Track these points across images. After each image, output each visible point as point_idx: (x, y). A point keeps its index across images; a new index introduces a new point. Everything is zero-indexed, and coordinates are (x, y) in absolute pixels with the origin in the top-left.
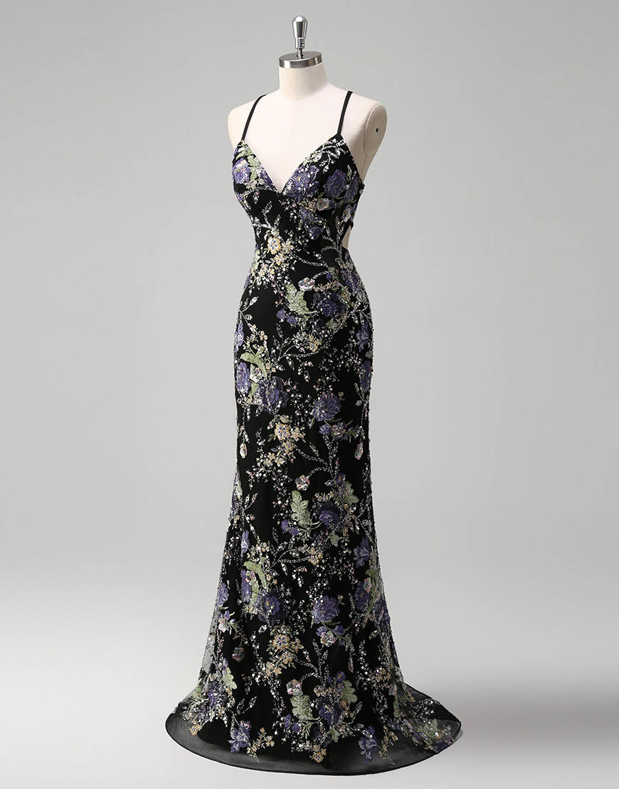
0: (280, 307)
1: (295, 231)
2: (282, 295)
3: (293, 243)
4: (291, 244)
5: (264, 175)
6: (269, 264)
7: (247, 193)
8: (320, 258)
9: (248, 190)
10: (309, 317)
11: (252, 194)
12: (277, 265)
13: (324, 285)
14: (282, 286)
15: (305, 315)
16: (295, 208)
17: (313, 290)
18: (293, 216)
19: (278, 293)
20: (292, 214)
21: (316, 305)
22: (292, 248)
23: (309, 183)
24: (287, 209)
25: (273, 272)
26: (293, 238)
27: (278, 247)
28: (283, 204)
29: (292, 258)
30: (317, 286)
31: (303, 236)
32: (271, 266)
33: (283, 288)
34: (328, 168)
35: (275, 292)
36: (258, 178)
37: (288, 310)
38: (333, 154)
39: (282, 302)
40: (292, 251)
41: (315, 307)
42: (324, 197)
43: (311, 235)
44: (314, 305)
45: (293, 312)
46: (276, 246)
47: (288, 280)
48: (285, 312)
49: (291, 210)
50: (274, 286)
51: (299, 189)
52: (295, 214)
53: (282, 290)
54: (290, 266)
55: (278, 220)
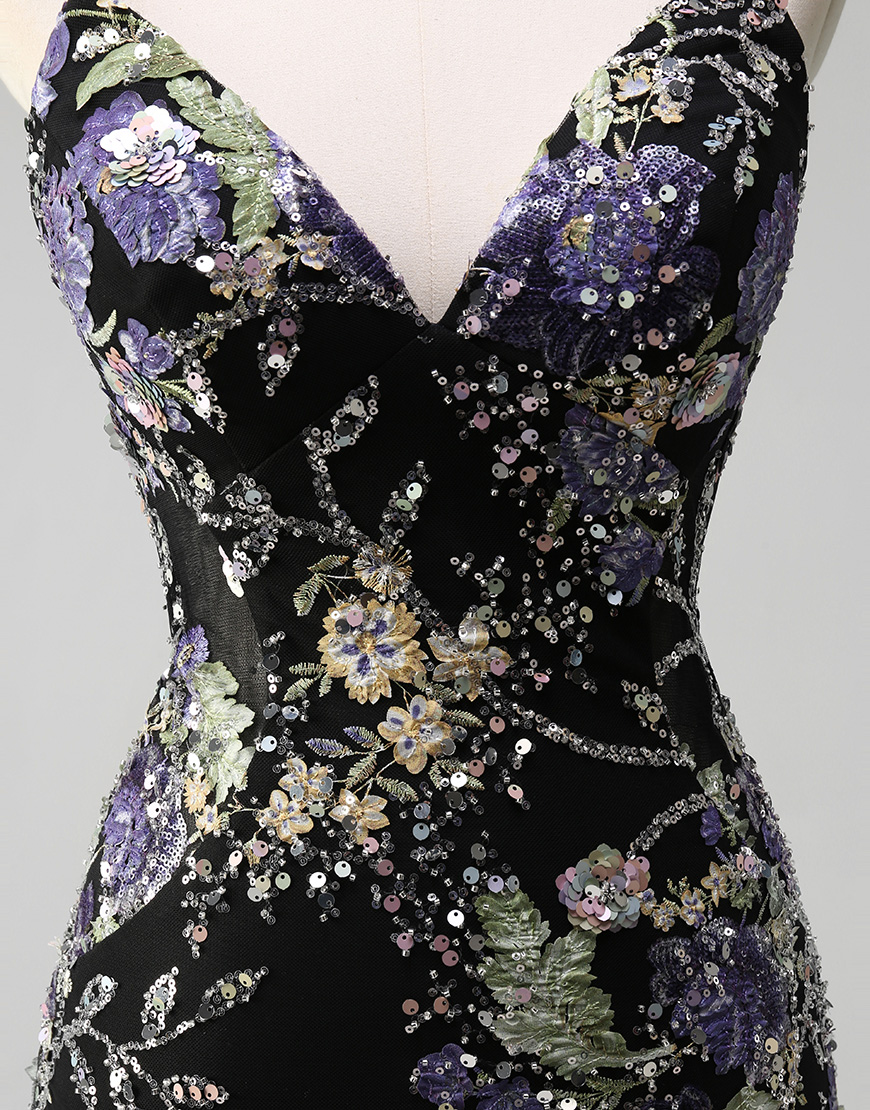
0: (440, 1035)
1: (521, 558)
2: (450, 959)
3: (504, 632)
4: (495, 641)
5: (319, 210)
6: (341, 767)
7: (212, 326)
8: (654, 717)
9: (221, 303)
10: (625, 1086)
11: (255, 328)
12: (399, 772)
13: (695, 883)
14: (449, 905)
15: (605, 1072)
16: (533, 420)
17: (645, 920)
18: (516, 466)
19: (420, 948)
20: (510, 456)
21: (668, 1012)
22: (499, 662)
23: (656, 261)
24: (480, 422)
25: (373, 813)
26: (508, 604)
27: (403, 661)
28: (463, 391)
29: (497, 726)
30: (661, 893)
31: (564, 590)
32: (355, 773)
33: (456, 919)
34: (754, 165)
35: (404, 942)
36: (283, 224)
37: (490, 1051)
38: (742, 77)
39: (452, 1002)
40: (502, 682)
41: (662, 1024)
42: (726, 346)
43: (608, 578)
44: (656, 1010)
45: (524, 1058)
46: (387, 652)
47: (489, 867)
48: (469, 1060)
49: (506, 430)
50: (392, 906)
51: (588, 297)
52: (528, 458)
53: (453, 932)
54: (490, 775)
55: (415, 491)
